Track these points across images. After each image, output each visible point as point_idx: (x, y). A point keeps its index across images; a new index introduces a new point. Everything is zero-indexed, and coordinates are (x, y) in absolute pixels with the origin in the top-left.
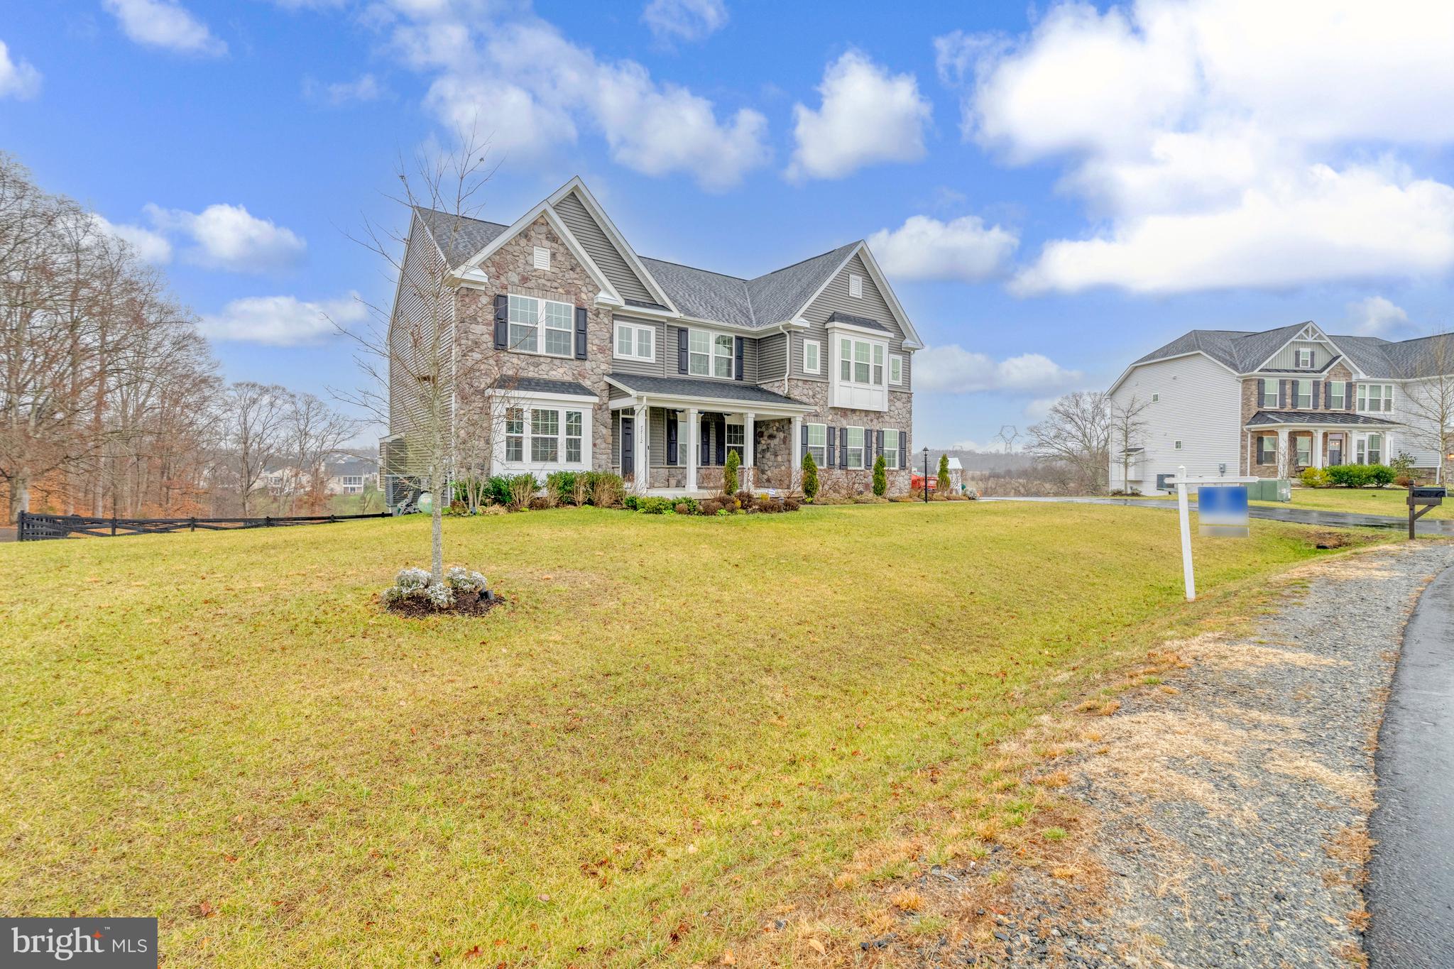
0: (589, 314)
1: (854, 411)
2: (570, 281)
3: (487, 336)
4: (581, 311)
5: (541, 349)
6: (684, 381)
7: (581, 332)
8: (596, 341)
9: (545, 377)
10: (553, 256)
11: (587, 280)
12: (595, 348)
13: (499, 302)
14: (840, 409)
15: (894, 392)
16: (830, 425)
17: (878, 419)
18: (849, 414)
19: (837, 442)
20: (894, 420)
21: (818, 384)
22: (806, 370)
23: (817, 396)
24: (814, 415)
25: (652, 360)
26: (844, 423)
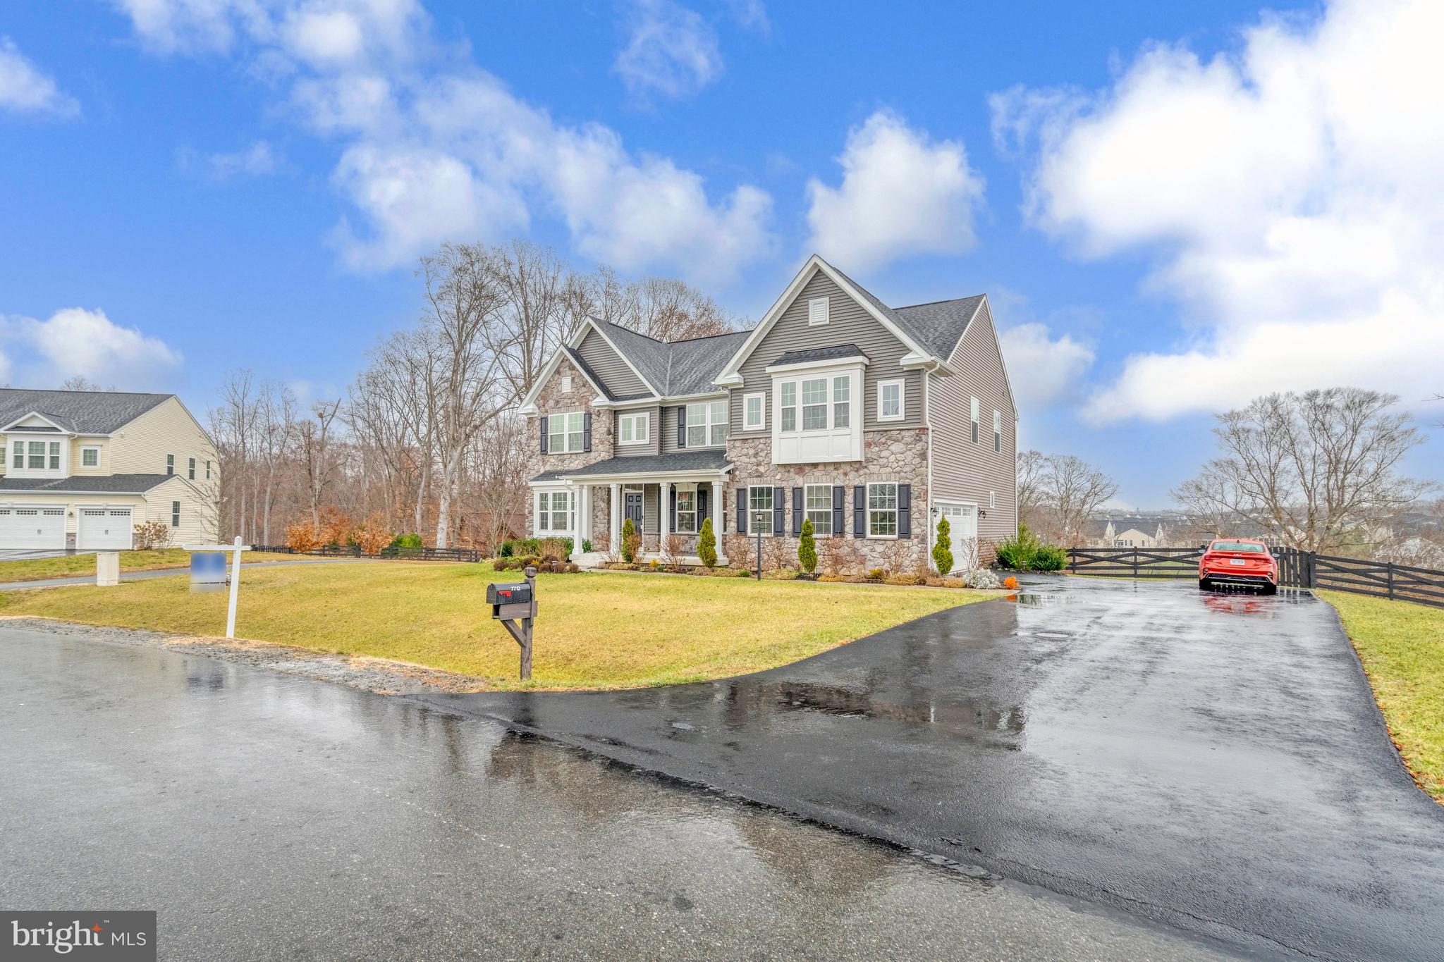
0: (593, 416)
1: (815, 465)
2: (581, 396)
3: (538, 446)
4: (588, 415)
5: (566, 450)
7: (588, 431)
8: (598, 436)
9: (566, 468)
10: (573, 380)
11: (590, 391)
12: (597, 441)
13: (544, 421)
14: (790, 465)
15: (886, 431)
16: (778, 486)
17: (857, 471)
18: (807, 469)
19: (789, 505)
20: (889, 470)
21: (762, 441)
22: (746, 427)
23: (760, 454)
24: (757, 477)
25: (647, 441)
26: (799, 481)
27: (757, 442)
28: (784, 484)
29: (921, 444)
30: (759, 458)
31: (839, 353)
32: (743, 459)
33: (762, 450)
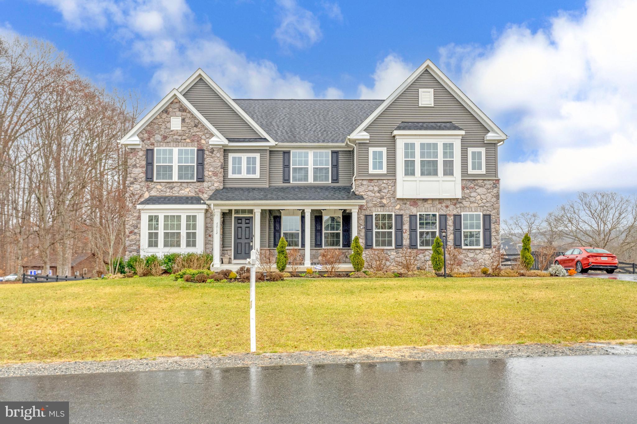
0: (207, 152)
1: (425, 200)
2: (193, 134)
3: (142, 174)
4: (201, 151)
5: (175, 178)
6: (288, 188)
7: (201, 164)
8: (212, 169)
9: (177, 195)
10: (183, 120)
11: (206, 131)
12: (210, 173)
13: (149, 153)
14: (407, 199)
15: (474, 180)
16: (397, 213)
17: (455, 205)
18: (420, 203)
19: (406, 227)
20: (476, 205)
21: (384, 181)
22: (371, 171)
23: (383, 191)
24: (380, 207)
25: (257, 175)
26: (414, 211)
27: (380, 182)
28: (401, 212)
29: (496, 189)
30: (382, 193)
31: (445, 127)
32: (370, 193)
33: (385, 188)
